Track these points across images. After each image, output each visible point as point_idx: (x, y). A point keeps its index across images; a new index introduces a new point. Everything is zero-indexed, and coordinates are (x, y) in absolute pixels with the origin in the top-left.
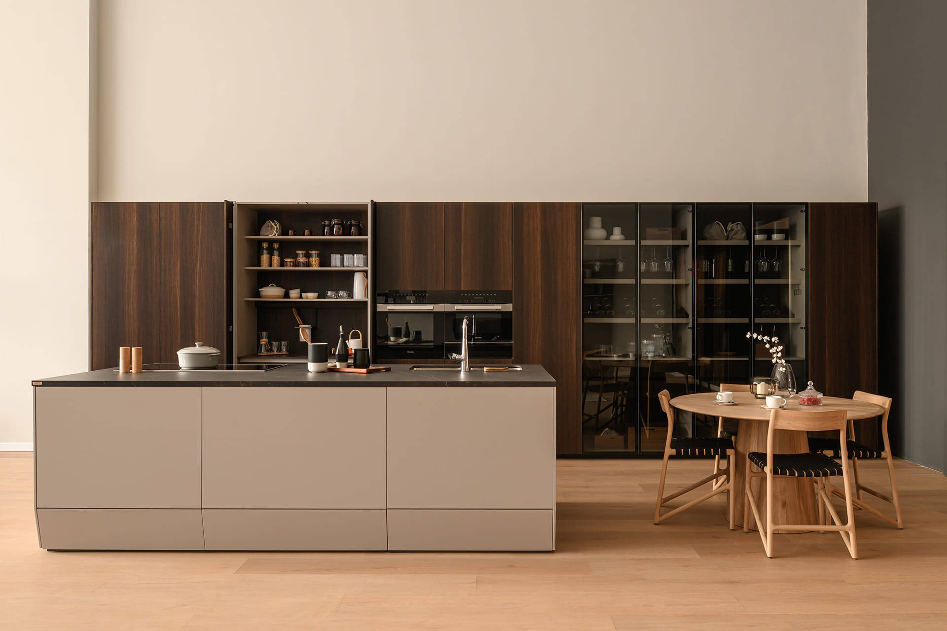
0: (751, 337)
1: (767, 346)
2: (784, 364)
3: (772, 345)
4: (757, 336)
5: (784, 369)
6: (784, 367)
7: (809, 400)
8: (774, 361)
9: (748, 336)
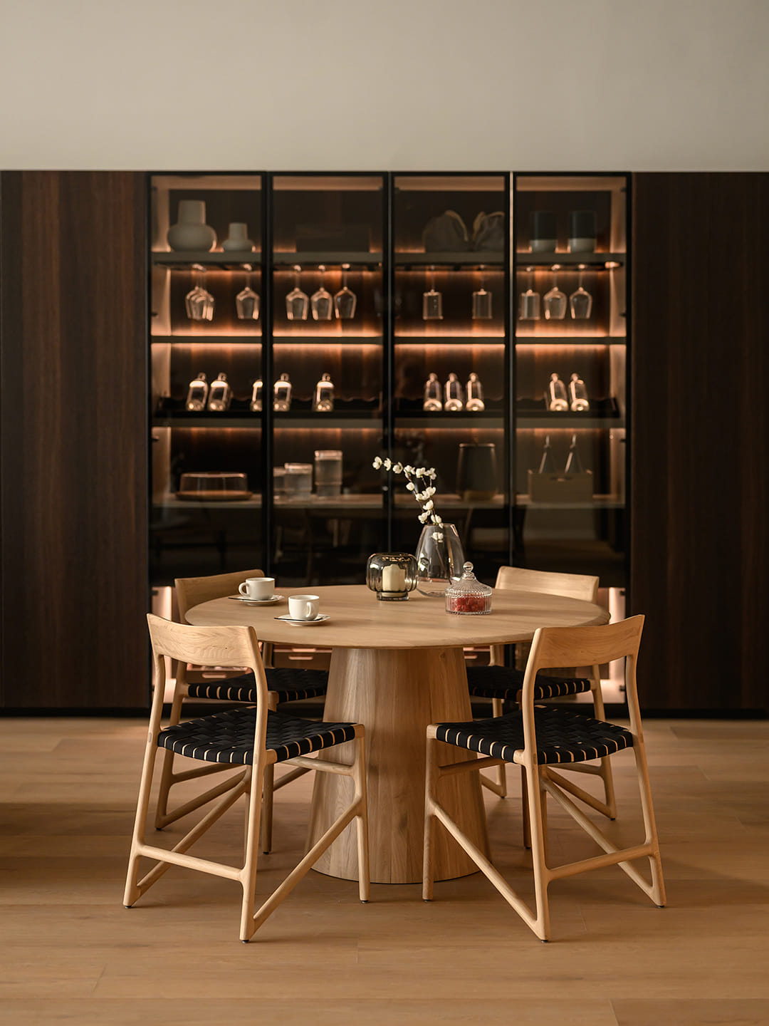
0: (382, 467)
1: (410, 486)
2: (441, 526)
3: (422, 484)
4: (392, 466)
5: (440, 536)
6: (439, 530)
7: (462, 602)
8: (422, 518)
9: (376, 465)
